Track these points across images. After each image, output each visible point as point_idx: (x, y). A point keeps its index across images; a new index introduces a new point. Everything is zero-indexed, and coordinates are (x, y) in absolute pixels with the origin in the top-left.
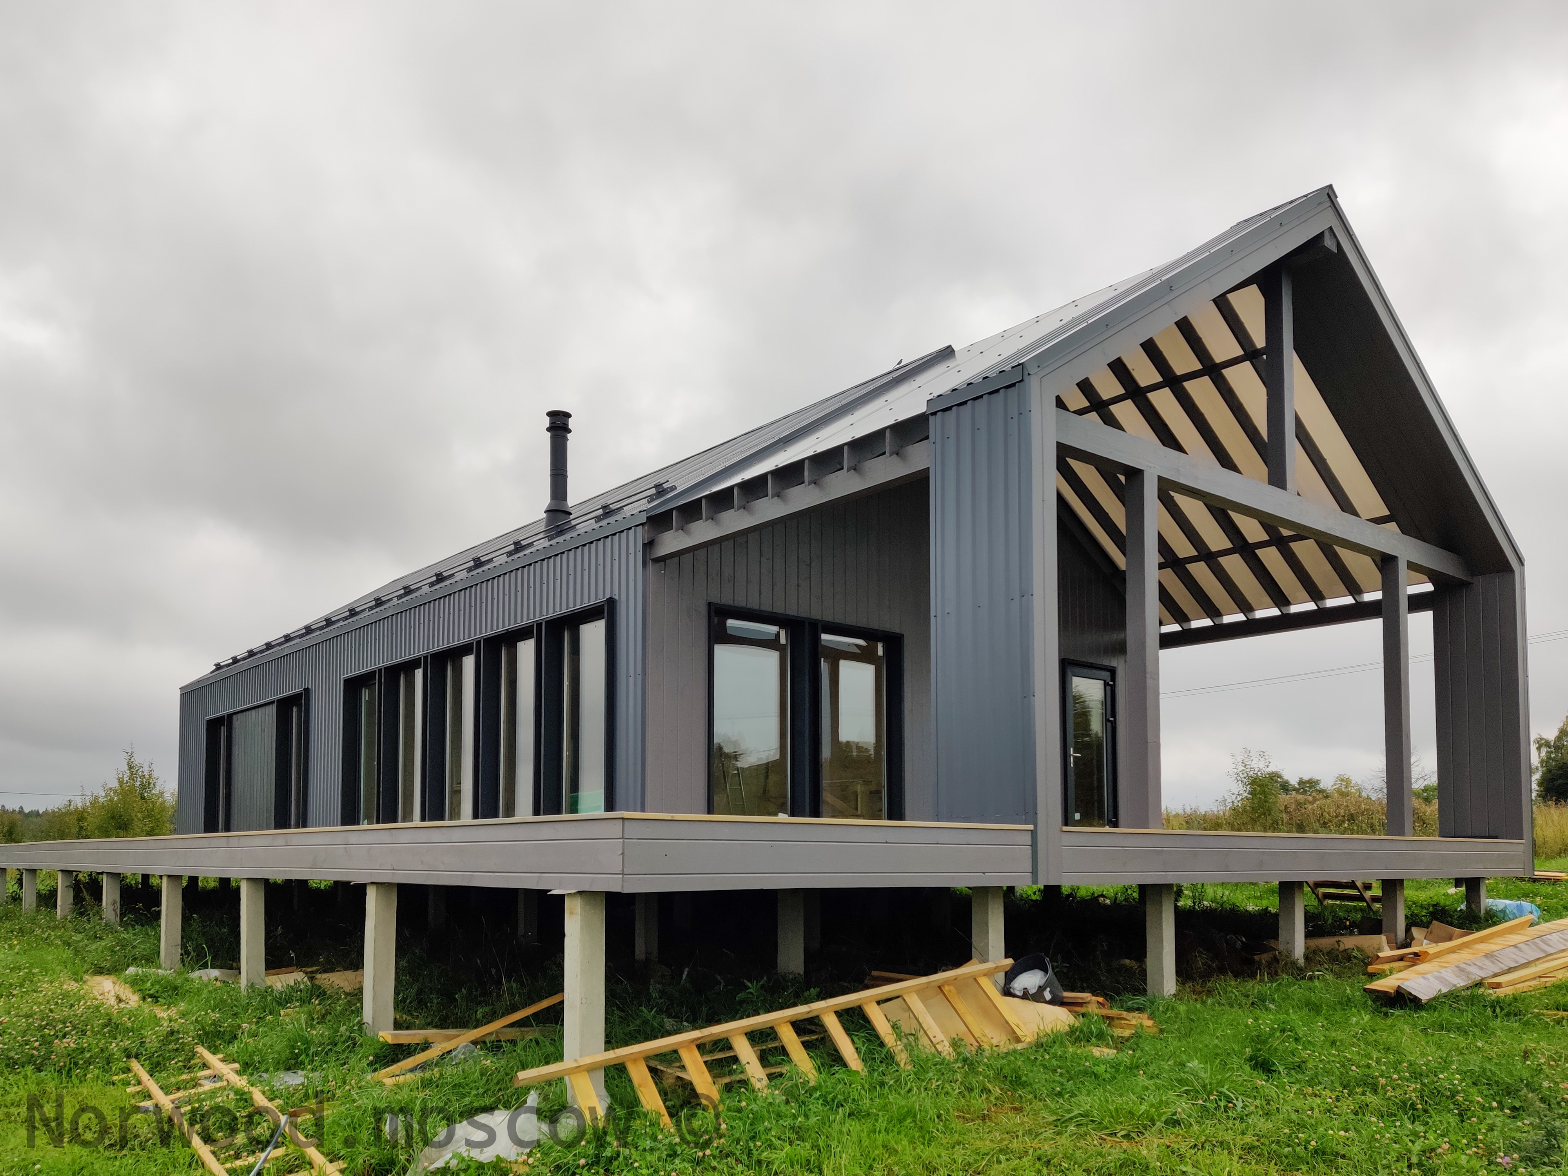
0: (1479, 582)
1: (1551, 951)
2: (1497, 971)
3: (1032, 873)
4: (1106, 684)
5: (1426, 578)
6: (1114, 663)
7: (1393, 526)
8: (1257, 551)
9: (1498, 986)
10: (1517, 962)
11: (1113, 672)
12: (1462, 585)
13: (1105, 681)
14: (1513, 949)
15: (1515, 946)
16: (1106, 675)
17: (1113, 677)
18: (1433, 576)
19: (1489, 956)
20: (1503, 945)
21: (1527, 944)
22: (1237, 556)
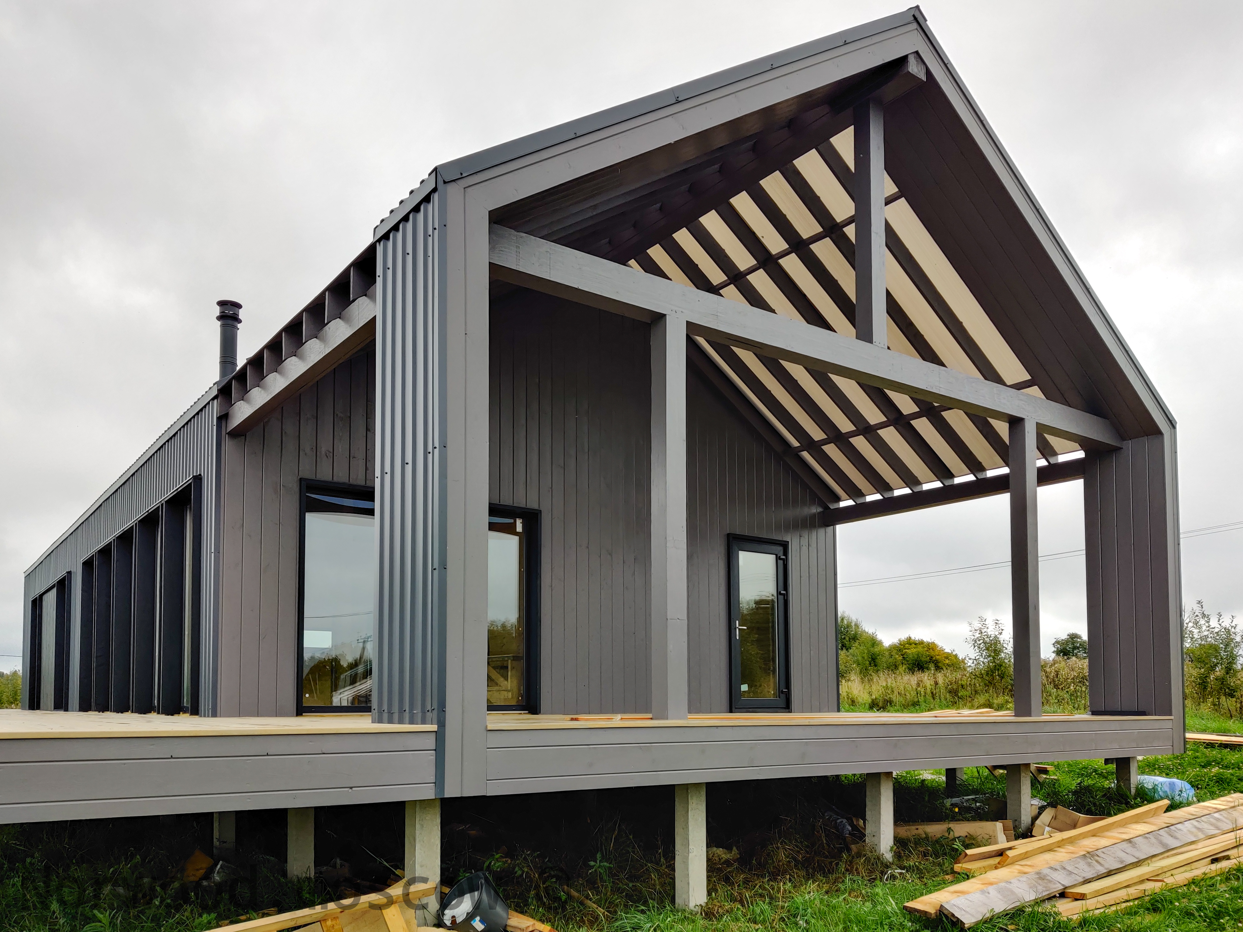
0: (1129, 446)
1: (1173, 843)
2: (1089, 875)
3: (435, 783)
4: (778, 558)
5: (1077, 445)
6: (787, 538)
7: (1035, 391)
8: (912, 422)
9: (1081, 897)
10: (1122, 862)
11: (785, 546)
12: (1111, 451)
13: (777, 555)
14: (1125, 845)
15: (1129, 841)
16: (780, 550)
17: (786, 553)
18: (1084, 443)
19: (1090, 855)
20: (1117, 839)
21: (1146, 838)
22: (892, 428)
